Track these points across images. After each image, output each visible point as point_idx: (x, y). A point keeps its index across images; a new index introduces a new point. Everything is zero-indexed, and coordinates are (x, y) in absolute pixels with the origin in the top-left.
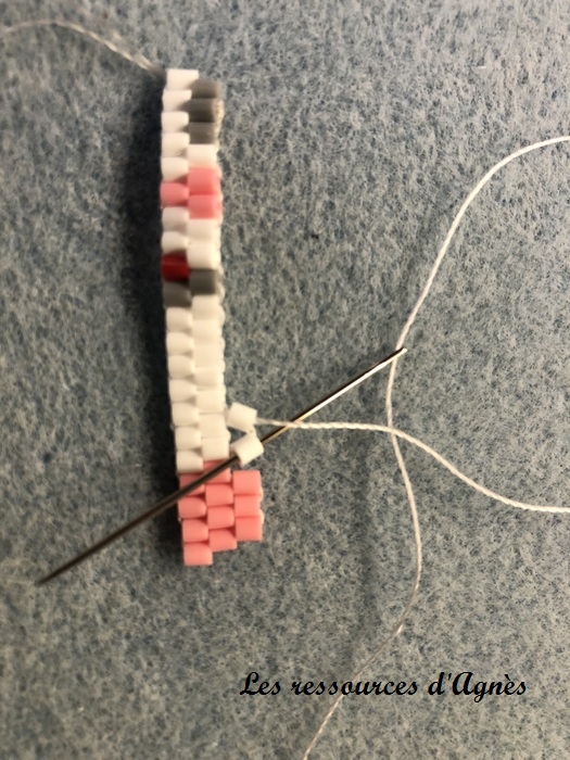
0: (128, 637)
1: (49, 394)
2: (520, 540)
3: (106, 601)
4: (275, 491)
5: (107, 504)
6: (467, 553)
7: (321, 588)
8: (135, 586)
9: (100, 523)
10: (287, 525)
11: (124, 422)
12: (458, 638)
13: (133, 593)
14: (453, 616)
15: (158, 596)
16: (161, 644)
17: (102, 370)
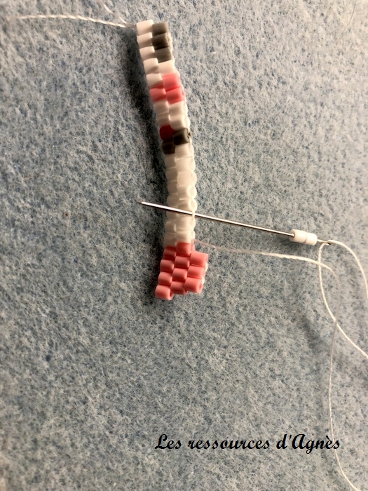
0: (127, 436)
1: (36, 322)
2: (315, 304)
3: (108, 422)
4: (178, 328)
5: (90, 370)
6: (290, 322)
7: (220, 370)
8: (121, 409)
9: (90, 382)
10: (191, 344)
11: (83, 323)
12: (299, 368)
13: (121, 412)
14: (293, 357)
15: (135, 408)
16: (146, 433)
17: (61, 298)
